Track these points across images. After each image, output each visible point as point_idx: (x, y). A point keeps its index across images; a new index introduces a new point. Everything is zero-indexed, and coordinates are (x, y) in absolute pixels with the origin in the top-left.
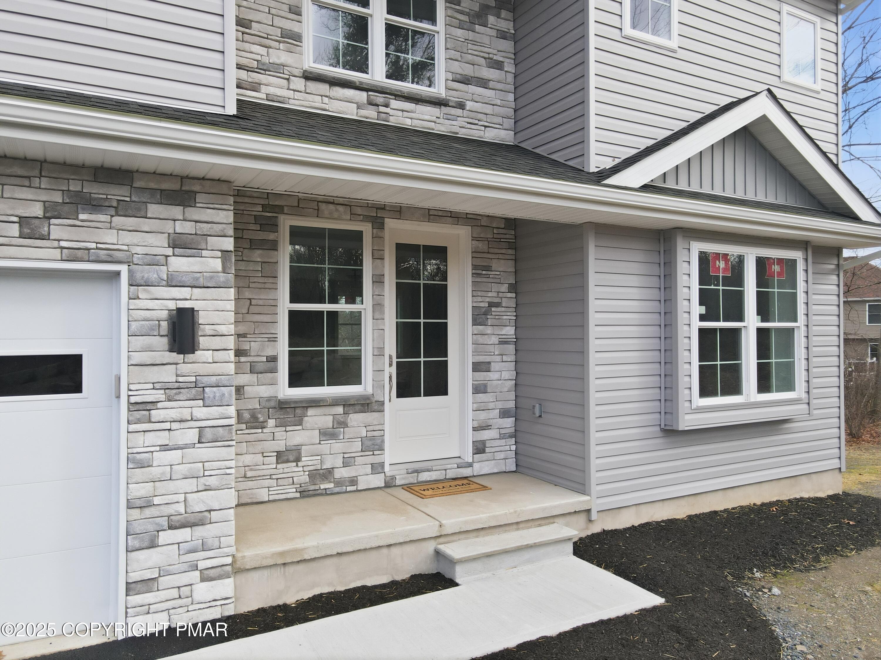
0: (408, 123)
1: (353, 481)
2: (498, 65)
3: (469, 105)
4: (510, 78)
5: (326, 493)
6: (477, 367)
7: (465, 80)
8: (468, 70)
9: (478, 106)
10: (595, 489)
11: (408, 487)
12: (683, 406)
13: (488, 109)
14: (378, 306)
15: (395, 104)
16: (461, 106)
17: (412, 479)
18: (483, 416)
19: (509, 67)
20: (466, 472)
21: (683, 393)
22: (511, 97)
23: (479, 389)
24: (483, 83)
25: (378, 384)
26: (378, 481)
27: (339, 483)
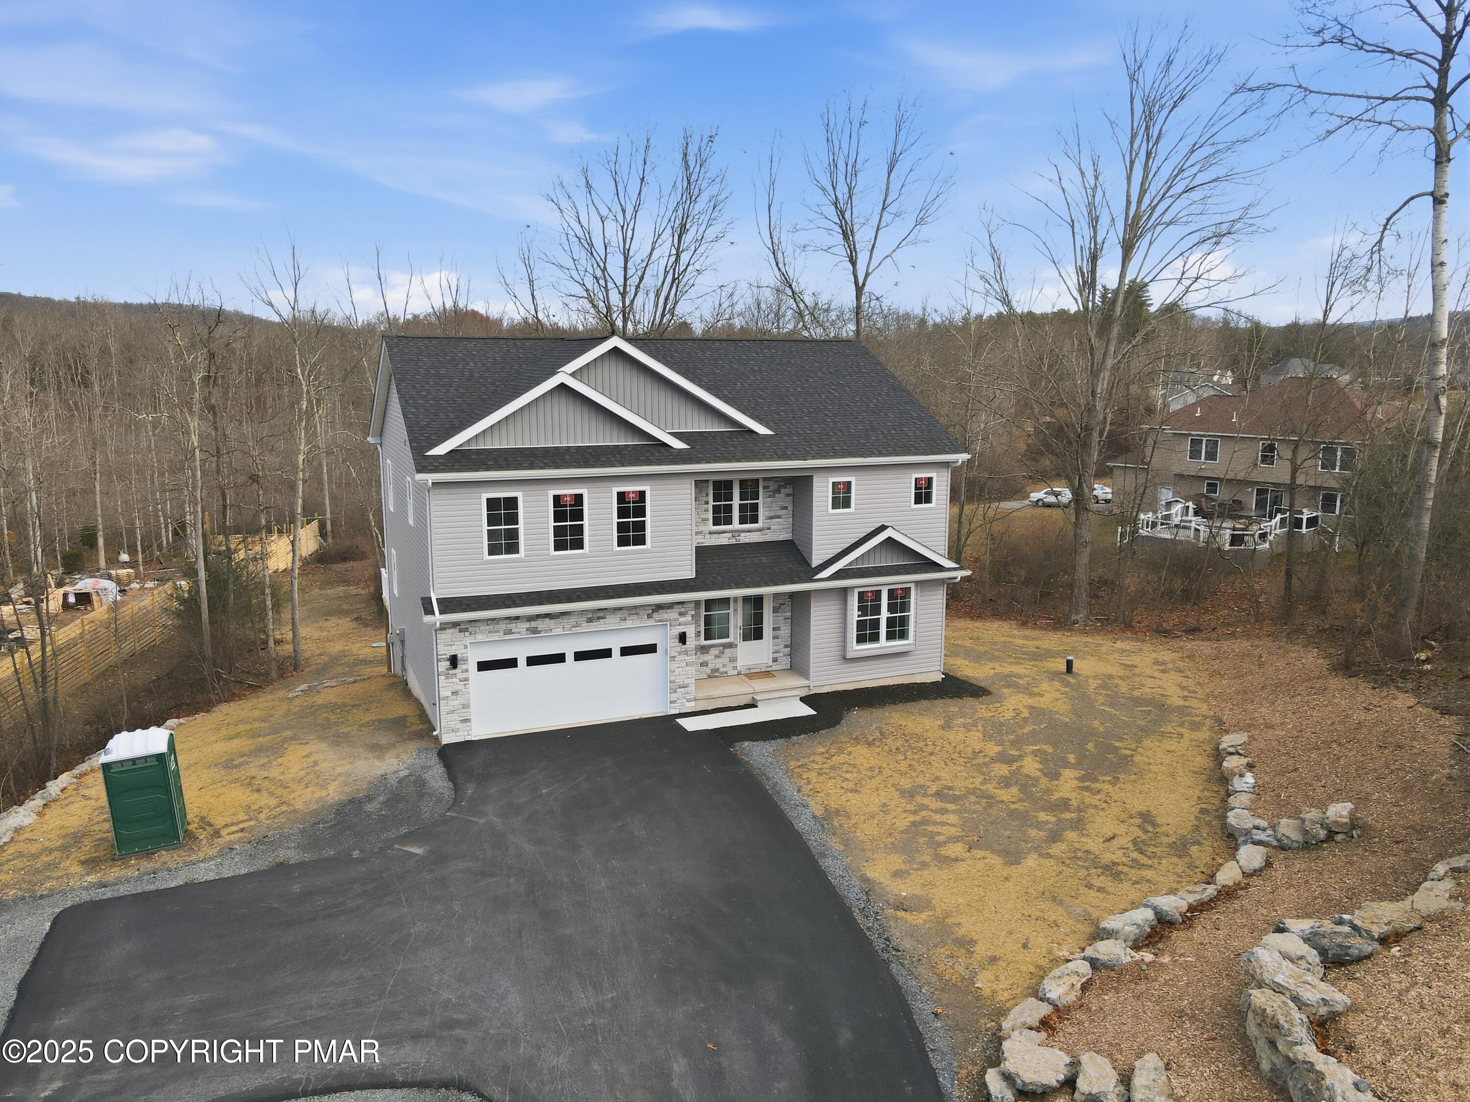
0: (747, 541)
1: (726, 673)
2: (786, 508)
3: (772, 527)
4: (791, 512)
5: (717, 677)
6: (774, 629)
7: (771, 518)
8: (772, 514)
9: (776, 527)
10: (811, 678)
11: (746, 675)
12: (849, 649)
13: (781, 527)
14: (735, 610)
15: (742, 534)
16: (769, 529)
17: (748, 672)
18: (776, 648)
19: (790, 508)
20: (770, 669)
21: (849, 645)
22: (791, 520)
23: (774, 638)
24: (779, 517)
25: (735, 638)
26: (735, 672)
27: (721, 673)
